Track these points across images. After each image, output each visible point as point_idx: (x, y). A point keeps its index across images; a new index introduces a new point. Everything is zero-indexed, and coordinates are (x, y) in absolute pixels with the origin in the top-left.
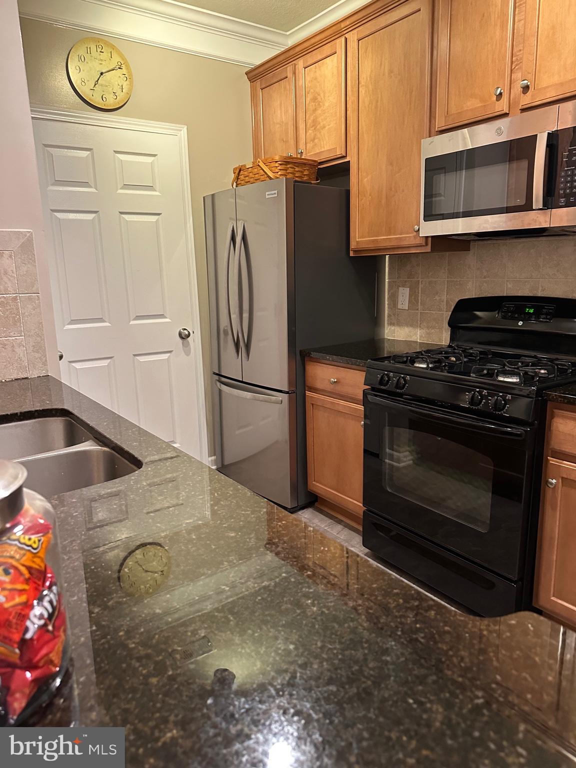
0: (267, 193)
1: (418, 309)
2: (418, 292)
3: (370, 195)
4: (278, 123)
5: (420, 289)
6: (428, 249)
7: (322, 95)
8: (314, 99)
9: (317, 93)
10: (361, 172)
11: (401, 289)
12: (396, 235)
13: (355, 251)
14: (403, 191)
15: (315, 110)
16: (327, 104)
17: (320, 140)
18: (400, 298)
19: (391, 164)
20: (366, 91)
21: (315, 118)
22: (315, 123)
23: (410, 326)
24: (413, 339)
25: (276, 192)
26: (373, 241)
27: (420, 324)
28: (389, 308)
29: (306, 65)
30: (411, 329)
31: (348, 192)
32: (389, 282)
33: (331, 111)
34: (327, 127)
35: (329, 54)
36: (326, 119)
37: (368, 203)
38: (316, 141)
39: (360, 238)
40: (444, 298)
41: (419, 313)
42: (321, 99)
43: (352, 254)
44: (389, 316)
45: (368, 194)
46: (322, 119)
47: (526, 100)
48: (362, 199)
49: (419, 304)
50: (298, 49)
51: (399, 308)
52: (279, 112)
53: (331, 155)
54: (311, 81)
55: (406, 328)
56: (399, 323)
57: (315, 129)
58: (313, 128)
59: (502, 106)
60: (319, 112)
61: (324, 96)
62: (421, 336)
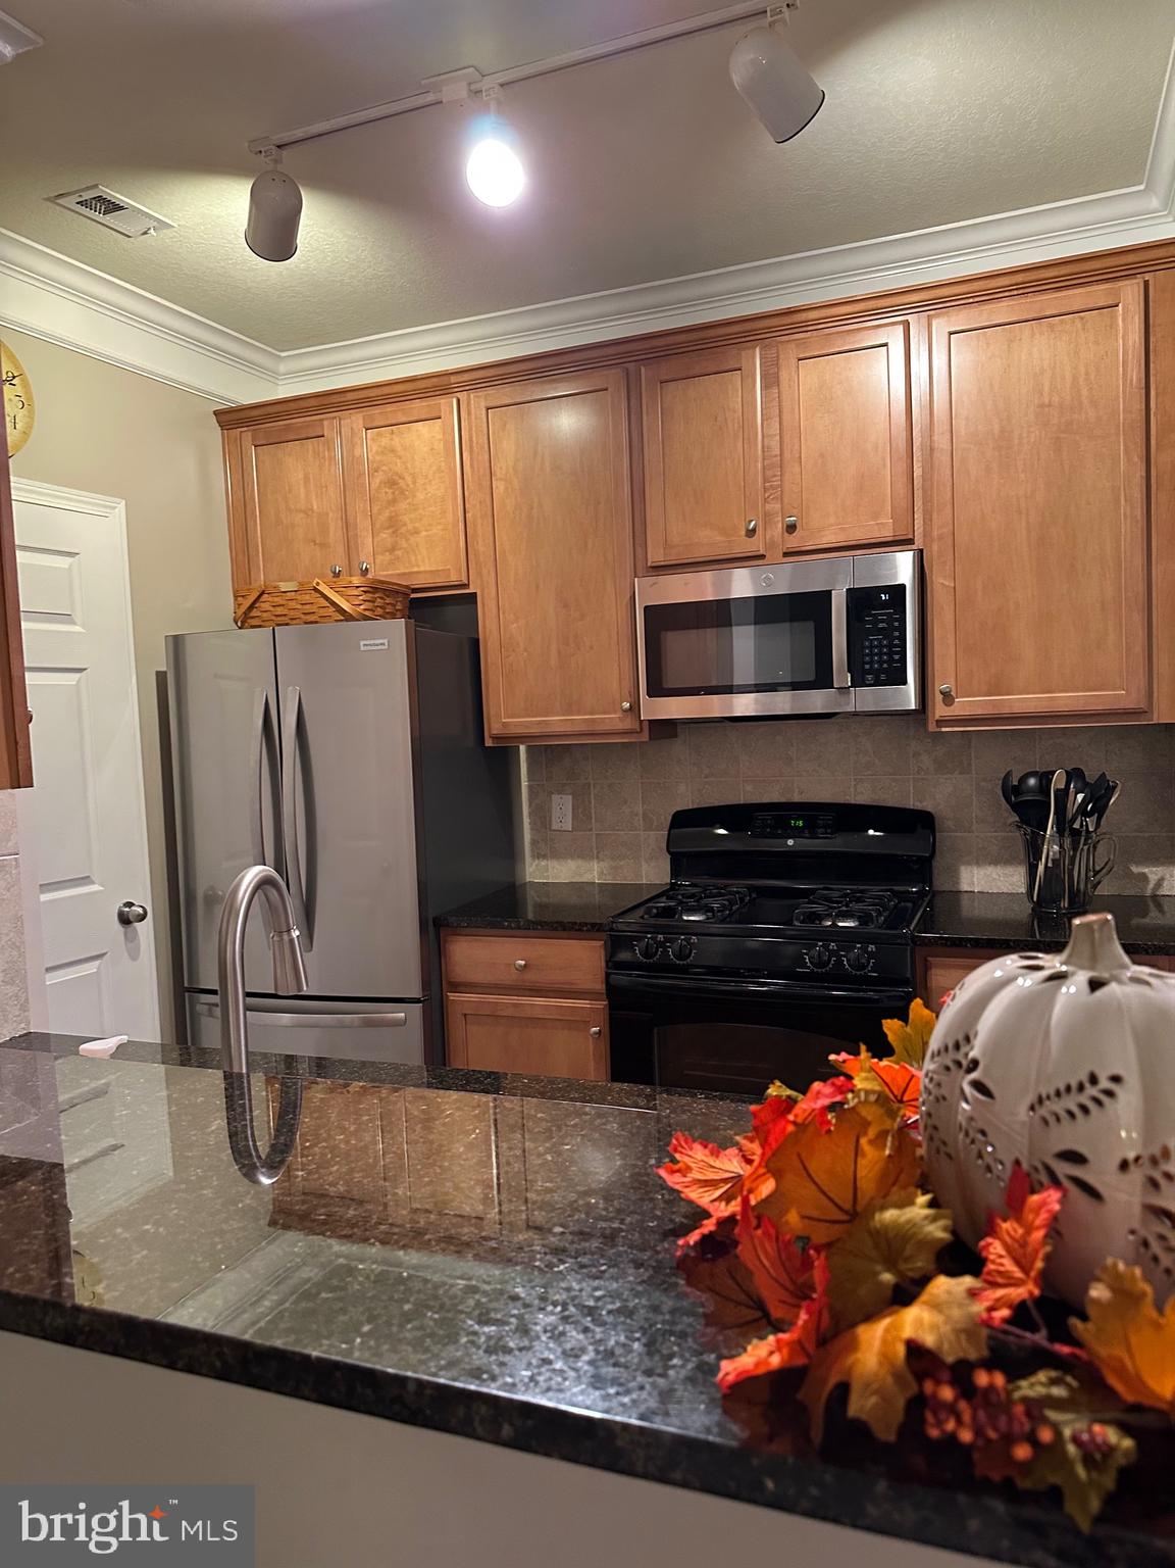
0: (362, 643)
1: (591, 830)
2: (590, 802)
3: (525, 650)
4: (301, 511)
5: (592, 796)
6: (645, 737)
7: (409, 479)
8: (391, 484)
9: (397, 474)
10: (504, 613)
11: (556, 798)
12: (585, 714)
13: (495, 738)
14: (591, 648)
15: (394, 501)
16: (420, 496)
17: (408, 552)
18: (556, 813)
19: (566, 606)
20: (506, 488)
21: (393, 514)
22: (394, 524)
23: (578, 857)
24: (586, 878)
25: (386, 641)
26: (539, 723)
27: (598, 853)
28: (532, 829)
29: (369, 426)
30: (580, 862)
31: (475, 643)
32: (530, 787)
33: (433, 509)
34: (424, 533)
35: (423, 417)
36: (421, 519)
37: (522, 663)
38: (399, 553)
39: (509, 718)
40: (640, 809)
41: (594, 836)
42: (408, 486)
43: (489, 743)
44: (534, 842)
45: (522, 647)
46: (411, 520)
47: (794, 542)
48: (508, 657)
49: (593, 820)
50: (350, 396)
51: (553, 828)
52: (302, 490)
53: (440, 580)
54: (382, 452)
55: (569, 861)
56: (555, 854)
57: (393, 532)
58: (390, 531)
59: (756, 545)
60: (403, 506)
61: (414, 483)
62: (601, 874)
